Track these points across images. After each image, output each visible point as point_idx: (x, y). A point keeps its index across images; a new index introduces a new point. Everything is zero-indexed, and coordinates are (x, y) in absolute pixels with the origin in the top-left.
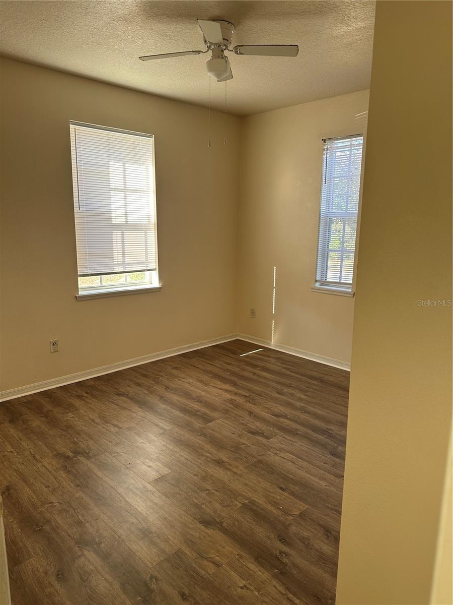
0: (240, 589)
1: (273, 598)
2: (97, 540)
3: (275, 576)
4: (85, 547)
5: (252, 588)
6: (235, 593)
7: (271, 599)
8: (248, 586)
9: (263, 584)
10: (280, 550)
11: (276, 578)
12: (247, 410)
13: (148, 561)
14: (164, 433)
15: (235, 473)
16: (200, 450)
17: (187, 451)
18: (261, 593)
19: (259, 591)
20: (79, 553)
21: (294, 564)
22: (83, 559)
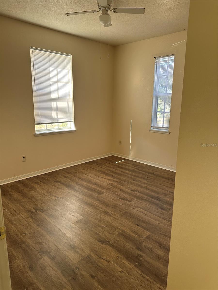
0: (119, 273)
1: (136, 276)
2: (49, 251)
3: (136, 266)
4: (43, 254)
5: (125, 272)
6: (117, 274)
7: (135, 277)
8: (124, 271)
9: (131, 270)
10: (138, 254)
11: (137, 267)
12: (119, 189)
13: (74, 260)
14: (79, 199)
15: (115, 218)
16: (97, 208)
17: (91, 208)
18: (130, 274)
19: (129, 273)
20: (40, 257)
21: (145, 260)
22: (42, 260)
